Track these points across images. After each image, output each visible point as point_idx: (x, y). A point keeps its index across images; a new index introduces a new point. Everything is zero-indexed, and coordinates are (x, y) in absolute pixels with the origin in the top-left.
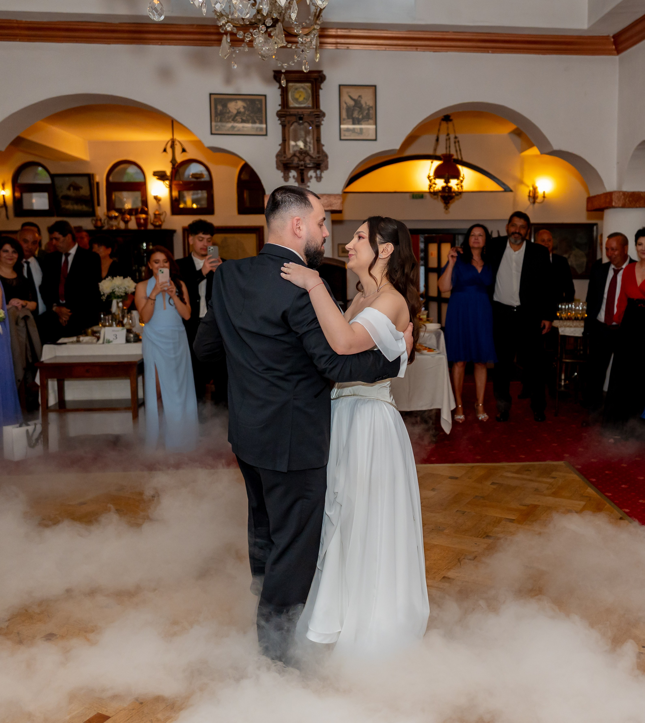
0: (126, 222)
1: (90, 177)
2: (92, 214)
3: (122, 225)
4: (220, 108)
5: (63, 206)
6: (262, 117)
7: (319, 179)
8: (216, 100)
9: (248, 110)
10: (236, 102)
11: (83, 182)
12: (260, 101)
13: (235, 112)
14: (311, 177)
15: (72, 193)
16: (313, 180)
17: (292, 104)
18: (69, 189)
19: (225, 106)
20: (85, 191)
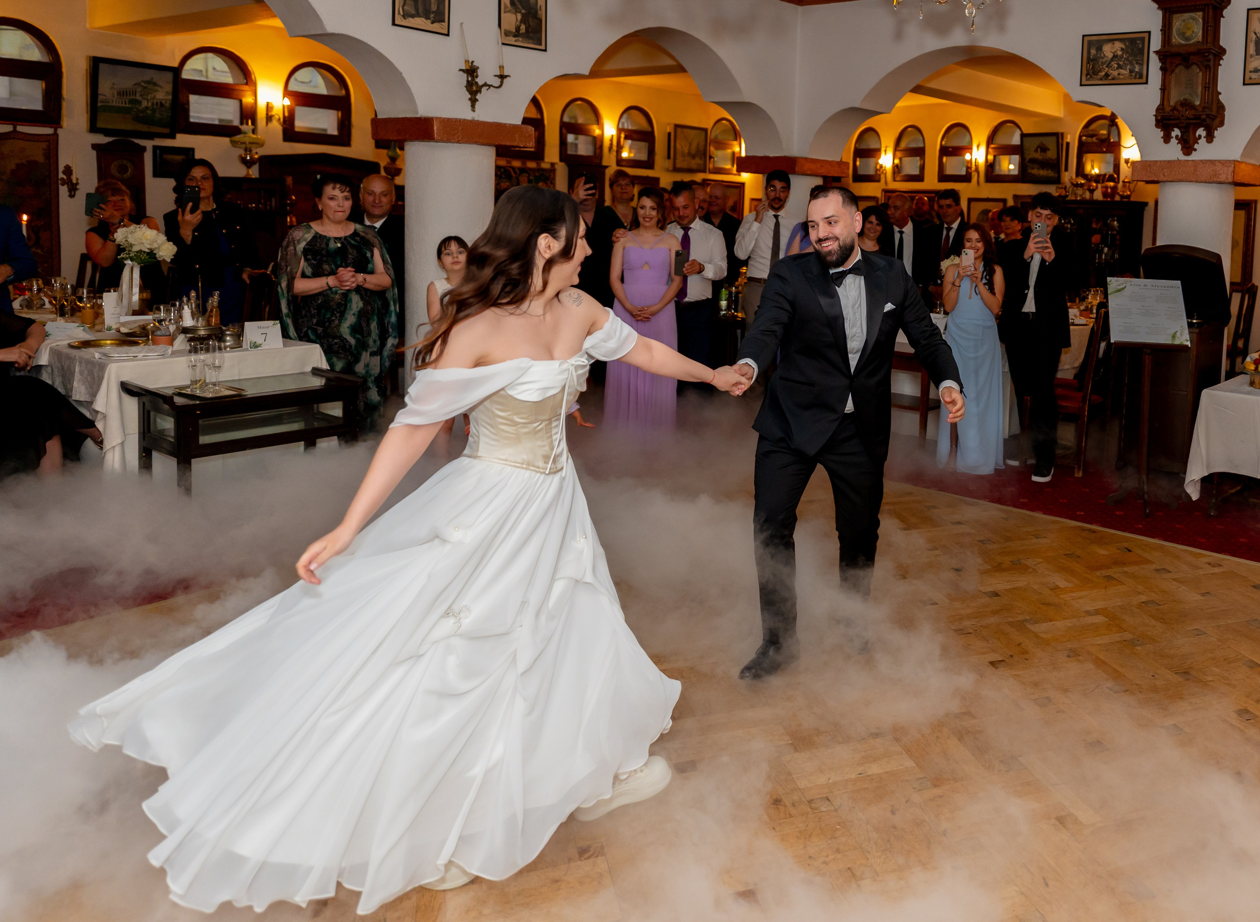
0: (1092, 191)
1: (1058, 136)
2: (1057, 181)
3: (1087, 195)
4: (1093, 52)
5: (1029, 171)
6: (1143, 60)
7: (1210, 138)
8: (1090, 43)
9: (1127, 53)
10: (1113, 44)
11: (1051, 143)
12: (1143, 39)
13: (1110, 56)
14: (1200, 136)
15: (1038, 156)
16: (1203, 141)
17: (1176, 39)
18: (1036, 151)
19: (1099, 49)
20: (1051, 154)
